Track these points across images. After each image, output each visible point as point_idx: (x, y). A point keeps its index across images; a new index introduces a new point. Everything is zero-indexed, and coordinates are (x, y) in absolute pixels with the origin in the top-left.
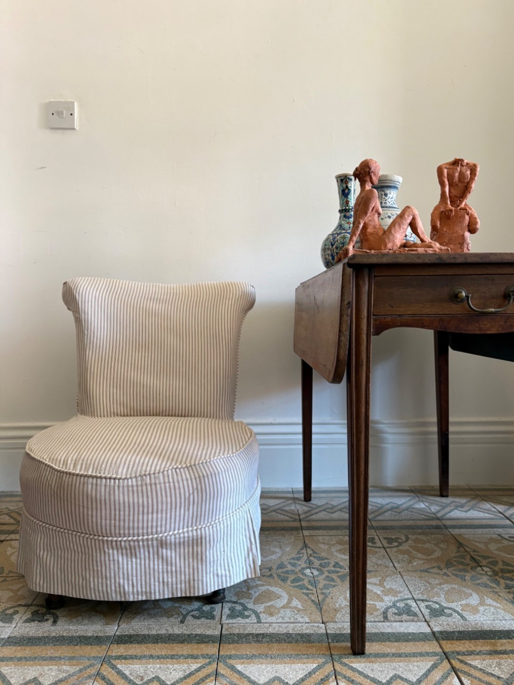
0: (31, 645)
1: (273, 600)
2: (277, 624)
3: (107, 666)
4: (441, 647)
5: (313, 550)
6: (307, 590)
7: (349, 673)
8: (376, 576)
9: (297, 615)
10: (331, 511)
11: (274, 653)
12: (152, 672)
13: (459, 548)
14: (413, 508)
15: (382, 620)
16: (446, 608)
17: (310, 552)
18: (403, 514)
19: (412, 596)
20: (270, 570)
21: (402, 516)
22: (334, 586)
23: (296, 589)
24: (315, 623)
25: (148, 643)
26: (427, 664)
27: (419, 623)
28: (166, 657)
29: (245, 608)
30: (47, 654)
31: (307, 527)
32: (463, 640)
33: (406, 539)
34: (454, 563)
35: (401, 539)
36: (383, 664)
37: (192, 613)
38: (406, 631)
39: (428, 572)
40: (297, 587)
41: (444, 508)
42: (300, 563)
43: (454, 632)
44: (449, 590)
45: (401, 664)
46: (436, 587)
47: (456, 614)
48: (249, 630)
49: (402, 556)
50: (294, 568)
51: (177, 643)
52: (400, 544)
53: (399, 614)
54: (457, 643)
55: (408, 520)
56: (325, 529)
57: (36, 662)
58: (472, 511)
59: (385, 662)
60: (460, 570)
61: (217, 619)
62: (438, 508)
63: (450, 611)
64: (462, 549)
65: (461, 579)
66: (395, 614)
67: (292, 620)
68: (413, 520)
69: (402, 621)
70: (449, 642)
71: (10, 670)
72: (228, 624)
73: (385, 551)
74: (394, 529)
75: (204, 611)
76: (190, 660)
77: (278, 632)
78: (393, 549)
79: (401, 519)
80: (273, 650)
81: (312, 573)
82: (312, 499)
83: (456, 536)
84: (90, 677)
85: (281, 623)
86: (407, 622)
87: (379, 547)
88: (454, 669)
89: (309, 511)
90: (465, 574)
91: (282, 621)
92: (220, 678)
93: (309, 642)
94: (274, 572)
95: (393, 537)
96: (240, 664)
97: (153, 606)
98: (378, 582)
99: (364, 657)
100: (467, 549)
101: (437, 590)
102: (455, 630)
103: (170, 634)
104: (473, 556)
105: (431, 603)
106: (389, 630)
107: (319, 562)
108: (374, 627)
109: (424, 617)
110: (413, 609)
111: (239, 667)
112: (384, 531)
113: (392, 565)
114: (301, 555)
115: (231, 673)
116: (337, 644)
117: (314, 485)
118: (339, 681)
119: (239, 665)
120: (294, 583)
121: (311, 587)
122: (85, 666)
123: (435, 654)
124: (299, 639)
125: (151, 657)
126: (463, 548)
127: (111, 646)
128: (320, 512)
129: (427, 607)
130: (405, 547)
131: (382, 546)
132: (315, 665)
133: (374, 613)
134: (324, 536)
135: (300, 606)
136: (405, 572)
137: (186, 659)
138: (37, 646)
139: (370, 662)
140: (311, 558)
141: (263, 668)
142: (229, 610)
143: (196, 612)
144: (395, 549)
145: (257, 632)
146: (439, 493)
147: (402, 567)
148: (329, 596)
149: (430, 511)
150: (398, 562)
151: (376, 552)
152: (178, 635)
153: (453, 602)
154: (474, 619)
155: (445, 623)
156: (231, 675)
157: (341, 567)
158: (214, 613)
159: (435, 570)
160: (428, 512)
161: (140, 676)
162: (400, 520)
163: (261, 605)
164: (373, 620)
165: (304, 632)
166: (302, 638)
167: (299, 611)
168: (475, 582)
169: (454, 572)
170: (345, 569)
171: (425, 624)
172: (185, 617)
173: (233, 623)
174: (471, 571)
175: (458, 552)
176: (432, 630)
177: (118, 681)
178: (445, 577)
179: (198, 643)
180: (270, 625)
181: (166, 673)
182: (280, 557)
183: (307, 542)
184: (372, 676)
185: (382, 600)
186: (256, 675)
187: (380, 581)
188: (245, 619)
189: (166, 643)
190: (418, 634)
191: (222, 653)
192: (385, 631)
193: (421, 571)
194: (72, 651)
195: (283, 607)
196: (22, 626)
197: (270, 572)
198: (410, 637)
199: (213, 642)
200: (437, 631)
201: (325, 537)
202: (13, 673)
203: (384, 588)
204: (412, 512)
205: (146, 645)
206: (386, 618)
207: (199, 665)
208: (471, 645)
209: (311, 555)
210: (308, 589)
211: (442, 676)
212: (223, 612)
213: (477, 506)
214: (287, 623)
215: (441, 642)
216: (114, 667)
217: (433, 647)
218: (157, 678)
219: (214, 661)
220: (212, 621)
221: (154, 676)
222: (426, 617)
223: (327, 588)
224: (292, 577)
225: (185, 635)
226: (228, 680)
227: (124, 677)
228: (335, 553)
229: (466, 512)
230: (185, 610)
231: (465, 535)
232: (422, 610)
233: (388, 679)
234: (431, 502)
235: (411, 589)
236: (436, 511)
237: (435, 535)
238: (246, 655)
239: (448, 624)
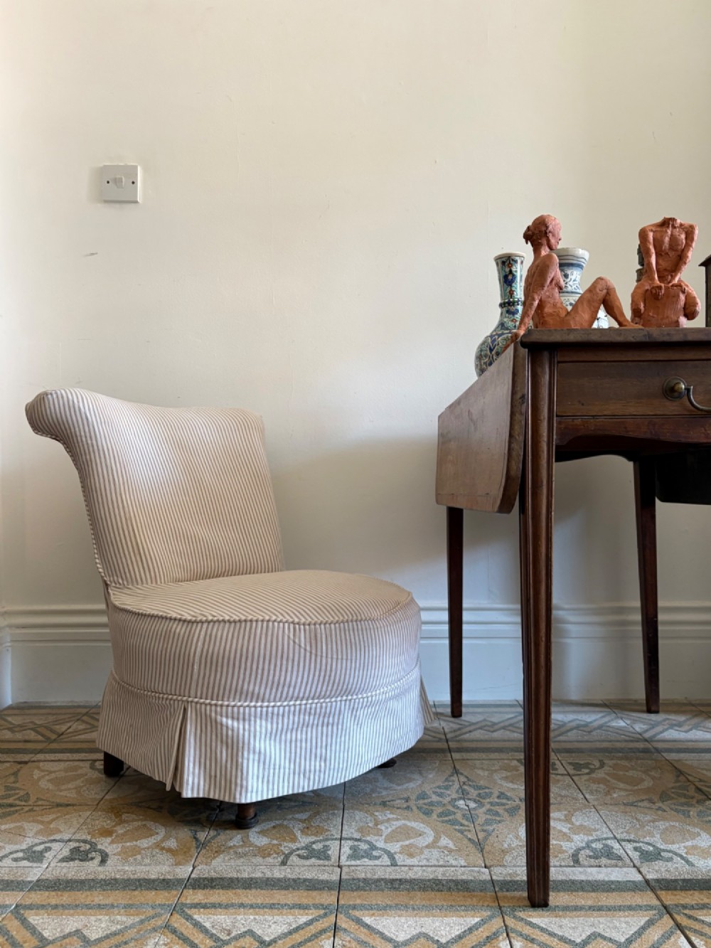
0: (70, 890)
1: (413, 838)
2: (420, 868)
3: (179, 917)
4: (658, 898)
5: (467, 777)
7: (527, 930)
8: (559, 810)
9: (449, 857)
10: (492, 729)
11: (417, 903)
12: (243, 924)
13: (678, 776)
14: (609, 726)
15: (572, 864)
16: (664, 851)
17: (463, 779)
18: (594, 733)
19: (614, 834)
20: (407, 801)
21: (594, 736)
22: (500, 822)
23: (444, 824)
24: (474, 866)
26: (639, 920)
27: (625, 869)
28: (263, 906)
29: (373, 847)
30: (93, 901)
31: (458, 748)
32: (690, 890)
33: (601, 765)
34: (673, 795)
35: (593, 765)
36: (576, 919)
37: (297, 853)
38: (606, 879)
39: (635, 806)
40: (446, 821)
41: (653, 727)
42: (449, 792)
43: (676, 881)
44: (667, 829)
45: (601, 920)
46: (647, 825)
47: (679, 859)
48: (380, 874)
49: (597, 785)
50: (441, 799)
51: (279, 889)
52: (592, 771)
53: (596, 857)
54: (683, 894)
55: (603, 741)
56: (483, 752)
57: (78, 911)
58: (694, 731)
59: (578, 917)
60: (682, 804)
61: (333, 860)
62: (645, 727)
63: (670, 855)
64: (682, 778)
65: (684, 814)
66: (590, 857)
67: (441, 863)
68: (610, 741)
69: (600, 866)
70: (670, 892)
71: (41, 921)
72: (349, 866)
73: (570, 779)
74: (582, 752)
75: (313, 849)
76: (296, 911)
77: (421, 878)
78: (582, 777)
79: (591, 740)
80: (415, 899)
81: (468, 806)
82: (463, 715)
83: (673, 762)
84: (155, 930)
85: (426, 866)
86: (608, 867)
88: (679, 926)
89: (459, 729)
90: (689, 809)
91: (427, 864)
92: (339, 934)
93: (467, 891)
94: (412, 803)
95: (582, 762)
96: (368, 916)
97: (241, 843)
98: (563, 817)
99: (548, 910)
100: (690, 778)
101: (649, 828)
102: (679, 878)
103: (268, 878)
104: (700, 787)
105: (641, 844)
106: (583, 878)
107: (476, 792)
108: (561, 872)
109: (632, 861)
110: (615, 851)
111: (368, 920)
112: (568, 754)
113: (582, 796)
114: (450, 783)
115: (357, 927)
116: (508, 893)
117: (466, 698)
118: (512, 940)
119: (367, 918)
120: (441, 817)
121: (466, 823)
122: (148, 915)
123: (650, 908)
124: (452, 886)
125: (242, 905)
126: (685, 776)
127: (185, 891)
128: (475, 730)
129: (636, 849)
130: (600, 774)
131: (565, 773)
132: (477, 920)
133: (560, 855)
134: (483, 759)
135: (451, 845)
136: (601, 805)
137: (291, 909)
138: (79, 890)
139: (556, 917)
140: (465, 787)
141: (403, 921)
142: (350, 849)
143: (303, 851)
144: (586, 777)
145: (391, 877)
146: (645, 708)
147: (597, 799)
148: (493, 834)
149: (634, 731)
150: (591, 793)
151: (558, 781)
152: (279, 880)
153: (673, 843)
154: (706, 864)
155: (663, 870)
156: (357, 930)
157: (508, 799)
158: (330, 852)
159: (646, 804)
160: (629, 732)
161: (226, 930)
162: (591, 742)
163: (395, 843)
164: (558, 864)
165: (460, 878)
166: (457, 885)
167: (450, 851)
168: (705, 819)
169: (673, 806)
170: (515, 801)
171: (634, 870)
172: (287, 857)
173: (357, 866)
174: (697, 805)
175: (677, 781)
176: (644, 877)
177: (194, 935)
178: (660, 812)
179: (308, 890)
180: (410, 869)
181: (263, 926)
182: (420, 786)
183: (457, 767)
184: (560, 934)
185: (570, 840)
186: (393, 931)
187: (566, 816)
188: (373, 861)
189: (262, 889)
190: (624, 882)
191: (343, 903)
192: (577, 878)
193: (624, 804)
194: (128, 897)
195: (427, 847)
196: (56, 866)
197: (408, 804)
198: (613, 886)
199: (330, 889)
200: (653, 880)
201: (484, 761)
202: (47, 924)
203: (572, 825)
204: (608, 731)
205: (234, 891)
206: (576, 861)
207: (310, 917)
208: (702, 897)
209: (464, 783)
210: (462, 825)
211: (663, 935)
212: (342, 851)
213: (702, 725)
214: (435, 866)
215: (659, 892)
216: (189, 918)
217: (649, 898)
218: (250, 933)
219: (331, 913)
220: (327, 863)
221: (246, 929)
222: (635, 862)
223: (490, 825)
224: (440, 810)
225: (289, 879)
226: (352, 936)
227: (205, 931)
228: (499, 781)
229: (686, 732)
230: (287, 848)
231: (686, 760)
232: (629, 853)
233: (584, 938)
234: (634, 720)
235: (612, 827)
236: (643, 730)
237: (642, 761)
238: (377, 904)
239: (666, 870)
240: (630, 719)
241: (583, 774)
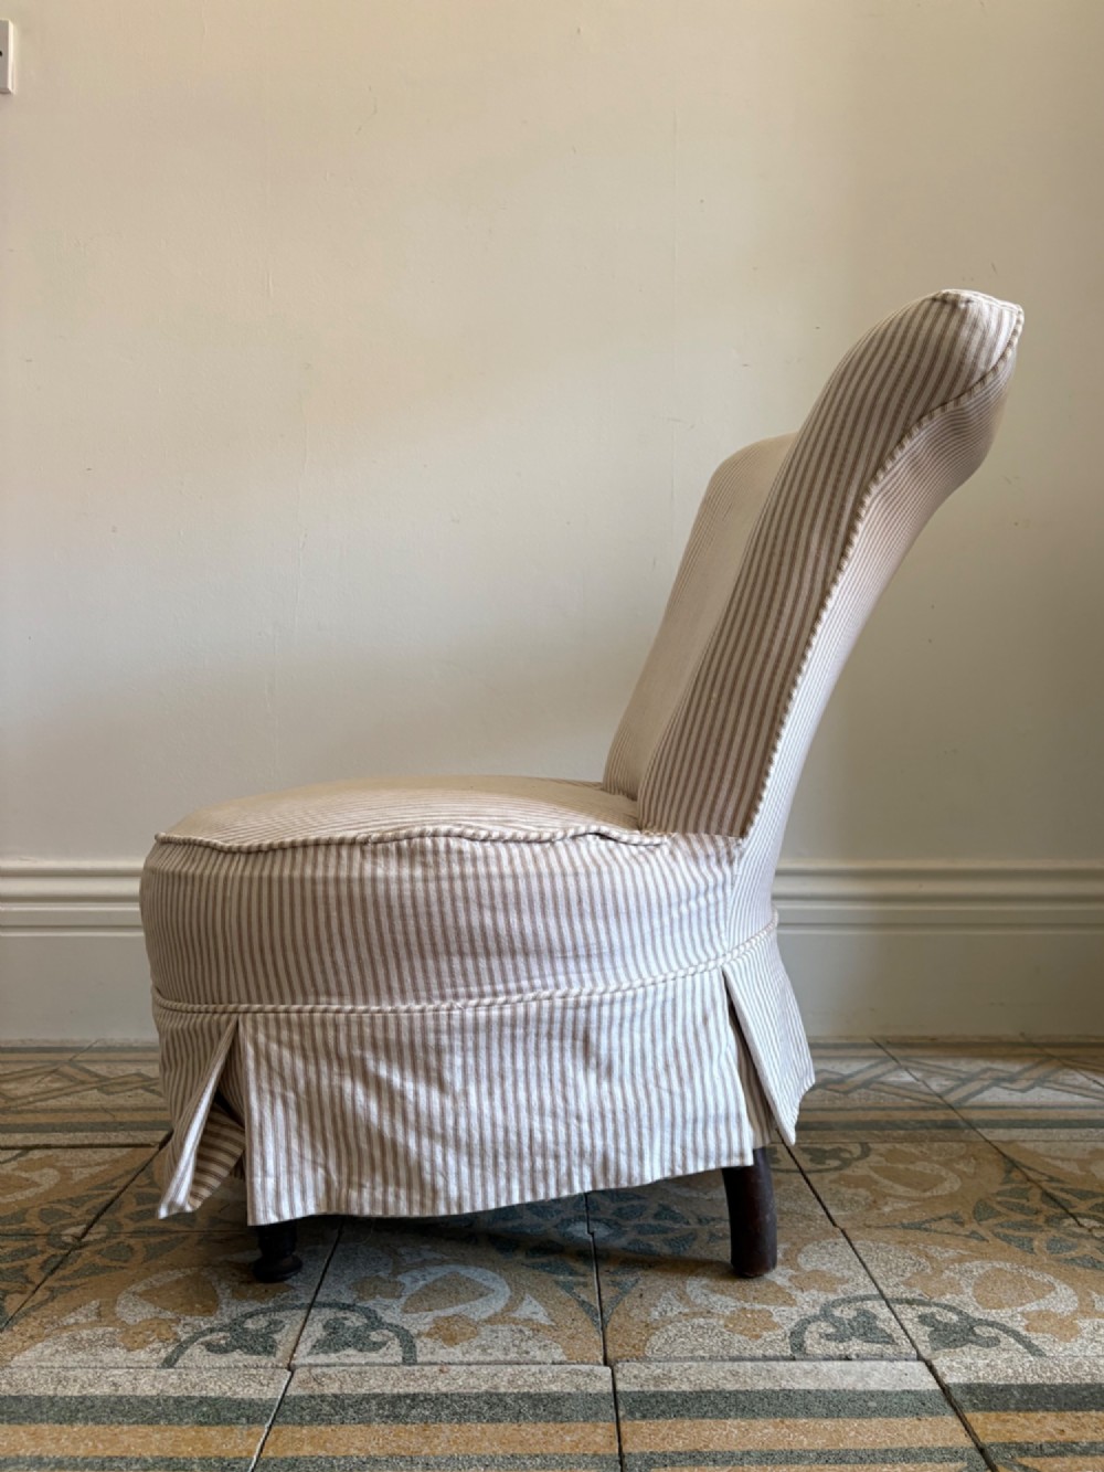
1: (464, 1302)
2: (464, 1367)
4: (969, 1431)
6: (571, 1274)
9: (531, 1342)
13: (1009, 1172)
14: (882, 1083)
15: (789, 1352)
16: (981, 1322)
18: (855, 1095)
19: (880, 1291)
21: (854, 1100)
22: (651, 1265)
23: (537, 1272)
24: (583, 1363)
25: (42, 1421)
27: (900, 1365)
28: (84, 1464)
29: (375, 1322)
32: (1036, 1410)
33: (863, 1151)
34: (998, 1208)
35: (850, 1152)
37: (208, 1338)
38: (860, 1387)
39: (926, 1230)
41: (964, 1082)
43: (1007, 1388)
44: (986, 1276)
46: (947, 1268)
47: (1012, 1340)
48: (375, 1384)
49: (852, 1191)
50: (540, 1220)
51: (136, 1423)
52: (846, 1163)
53: (840, 1338)
54: (1020, 1418)
55: (870, 1109)
58: (1037, 1089)
60: (1018, 1226)
61: (279, 1354)
62: (949, 1083)
63: (994, 1332)
64: (1015, 1175)
65: (1021, 1246)
66: (828, 1337)
67: (512, 1356)
68: (884, 1109)
69: (848, 1359)
70: (993, 1414)
72: (311, 1366)
73: (803, 1180)
74: (831, 1129)
75: (246, 1331)
77: (461, 1390)
78: (824, 1174)
79: (849, 1106)
80: (436, 1441)
81: (592, 1234)
83: (995, 1144)
85: (477, 1363)
86: (864, 1359)
87: (788, 1171)
90: (1031, 1234)
91: (481, 1358)
93: (555, 1420)
95: (827, 1147)
100: (1031, 1174)
101: (952, 1274)
102: (1013, 1382)
103: (120, 1399)
104: (1050, 1191)
105: (934, 1309)
106: (811, 1385)
107: (614, 1206)
108: (763, 1374)
109: (914, 1346)
110: (880, 1325)
113: (823, 1213)
116: (643, 1424)
120: (533, 1257)
121: (582, 1269)
123: (952, 1455)
124: (524, 1409)
126: (1022, 1172)
129: (923, 1319)
130: (860, 1169)
131: (794, 1167)
133: (765, 1334)
136: (859, 1228)
140: (594, 1196)
142: (325, 1327)
143: (222, 1334)
144: (834, 1175)
145: (395, 1391)
147: (851, 1218)
148: (633, 1291)
149: (926, 1090)
150: (841, 1206)
151: (779, 1182)
152: (145, 1401)
153: (1000, 1306)
154: (1067, 1353)
155: (979, 1364)
157: (675, 1218)
158: (277, 1337)
159: (945, 1225)
160: (920, 1092)
162: (849, 1110)
163: (425, 1314)
164: (759, 1353)
165: (545, 1388)
166: (535, 1406)
167: (537, 1329)
168: (1062, 1256)
169: (999, 1230)
170: (688, 1223)
171: (920, 1367)
172: (182, 1347)
173: (328, 1366)
174: (1045, 1227)
175: (1005, 1182)
176: (938, 1381)
178: (973, 1242)
179: (201, 1424)
180: (441, 1371)
185: (789, 1302)
188: (368, 1354)
189: (98, 1423)
190: (897, 1394)
191: (271, 1454)
192: (797, 1387)
193: (904, 1227)
195: (489, 1321)
198: (872, 1404)
199: (252, 1421)
200: (959, 1386)
203: (797, 1270)
204: (880, 1091)
205: (33, 1428)
206: (798, 1350)
208: (1061, 1425)
212: (304, 1333)
213: (1051, 1079)
214: (496, 1363)
215: (969, 1415)
217: (946, 1432)
220: (264, 1360)
222: (921, 1348)
223: (631, 1271)
225: (167, 1399)
229: (1023, 1091)
230: (188, 1329)
231: (1024, 1141)
232: (909, 1326)
234: (928, 1071)
235: (876, 1273)
236: (944, 1089)
237: (941, 1144)
238: (345, 1457)
239: (988, 1365)
240: (923, 1070)
241: (827, 1170)
